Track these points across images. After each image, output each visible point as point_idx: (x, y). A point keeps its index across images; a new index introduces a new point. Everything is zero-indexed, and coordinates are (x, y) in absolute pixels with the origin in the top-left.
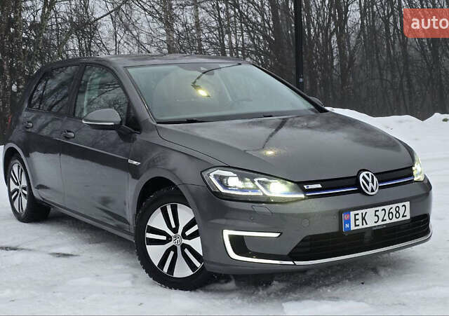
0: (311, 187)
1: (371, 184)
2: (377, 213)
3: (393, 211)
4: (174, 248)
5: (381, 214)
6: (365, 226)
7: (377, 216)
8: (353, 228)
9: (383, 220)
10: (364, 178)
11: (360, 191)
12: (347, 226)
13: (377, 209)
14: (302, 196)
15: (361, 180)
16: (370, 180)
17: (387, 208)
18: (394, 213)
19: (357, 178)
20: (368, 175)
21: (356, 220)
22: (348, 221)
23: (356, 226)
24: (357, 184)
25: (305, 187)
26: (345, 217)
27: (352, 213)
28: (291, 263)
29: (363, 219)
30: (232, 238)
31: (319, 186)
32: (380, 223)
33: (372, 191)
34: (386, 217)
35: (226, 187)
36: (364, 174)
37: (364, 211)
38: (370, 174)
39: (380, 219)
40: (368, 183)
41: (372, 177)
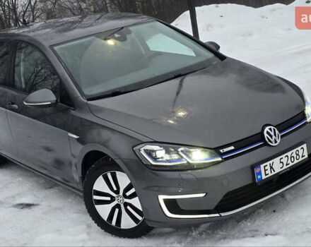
0: (226, 150)
1: (274, 137)
2: (282, 161)
3: (294, 155)
4: (118, 206)
5: (284, 160)
6: (273, 173)
7: (282, 163)
8: (264, 177)
9: (287, 165)
10: (268, 133)
11: (266, 144)
12: (259, 177)
13: (281, 157)
14: (220, 159)
15: (266, 135)
16: (272, 133)
17: (289, 154)
19: (262, 133)
20: (270, 129)
21: (265, 170)
22: (260, 173)
23: (266, 175)
24: (263, 138)
25: (221, 151)
26: (257, 171)
27: (262, 166)
28: (217, 215)
29: (271, 168)
30: (166, 201)
31: (232, 148)
32: (285, 167)
33: (276, 142)
34: (289, 162)
35: (155, 159)
36: (267, 129)
37: (271, 162)
38: (272, 127)
39: (285, 164)
40: (271, 136)
41: (274, 130)
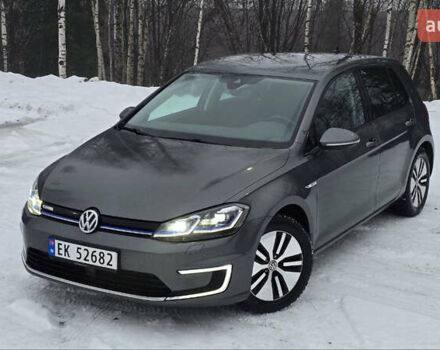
2: (80, 251)
3: (97, 254)
6: (67, 257)
7: (80, 253)
8: (57, 255)
9: (85, 259)
12: (52, 251)
13: (79, 246)
17: (91, 250)
18: (98, 257)
20: (90, 214)
21: (59, 249)
22: (53, 247)
23: (59, 254)
27: (57, 242)
29: (66, 250)
31: (51, 209)
32: (82, 260)
33: (86, 229)
34: (89, 258)
37: (67, 244)
39: (83, 258)
40: (85, 221)
41: (94, 216)
